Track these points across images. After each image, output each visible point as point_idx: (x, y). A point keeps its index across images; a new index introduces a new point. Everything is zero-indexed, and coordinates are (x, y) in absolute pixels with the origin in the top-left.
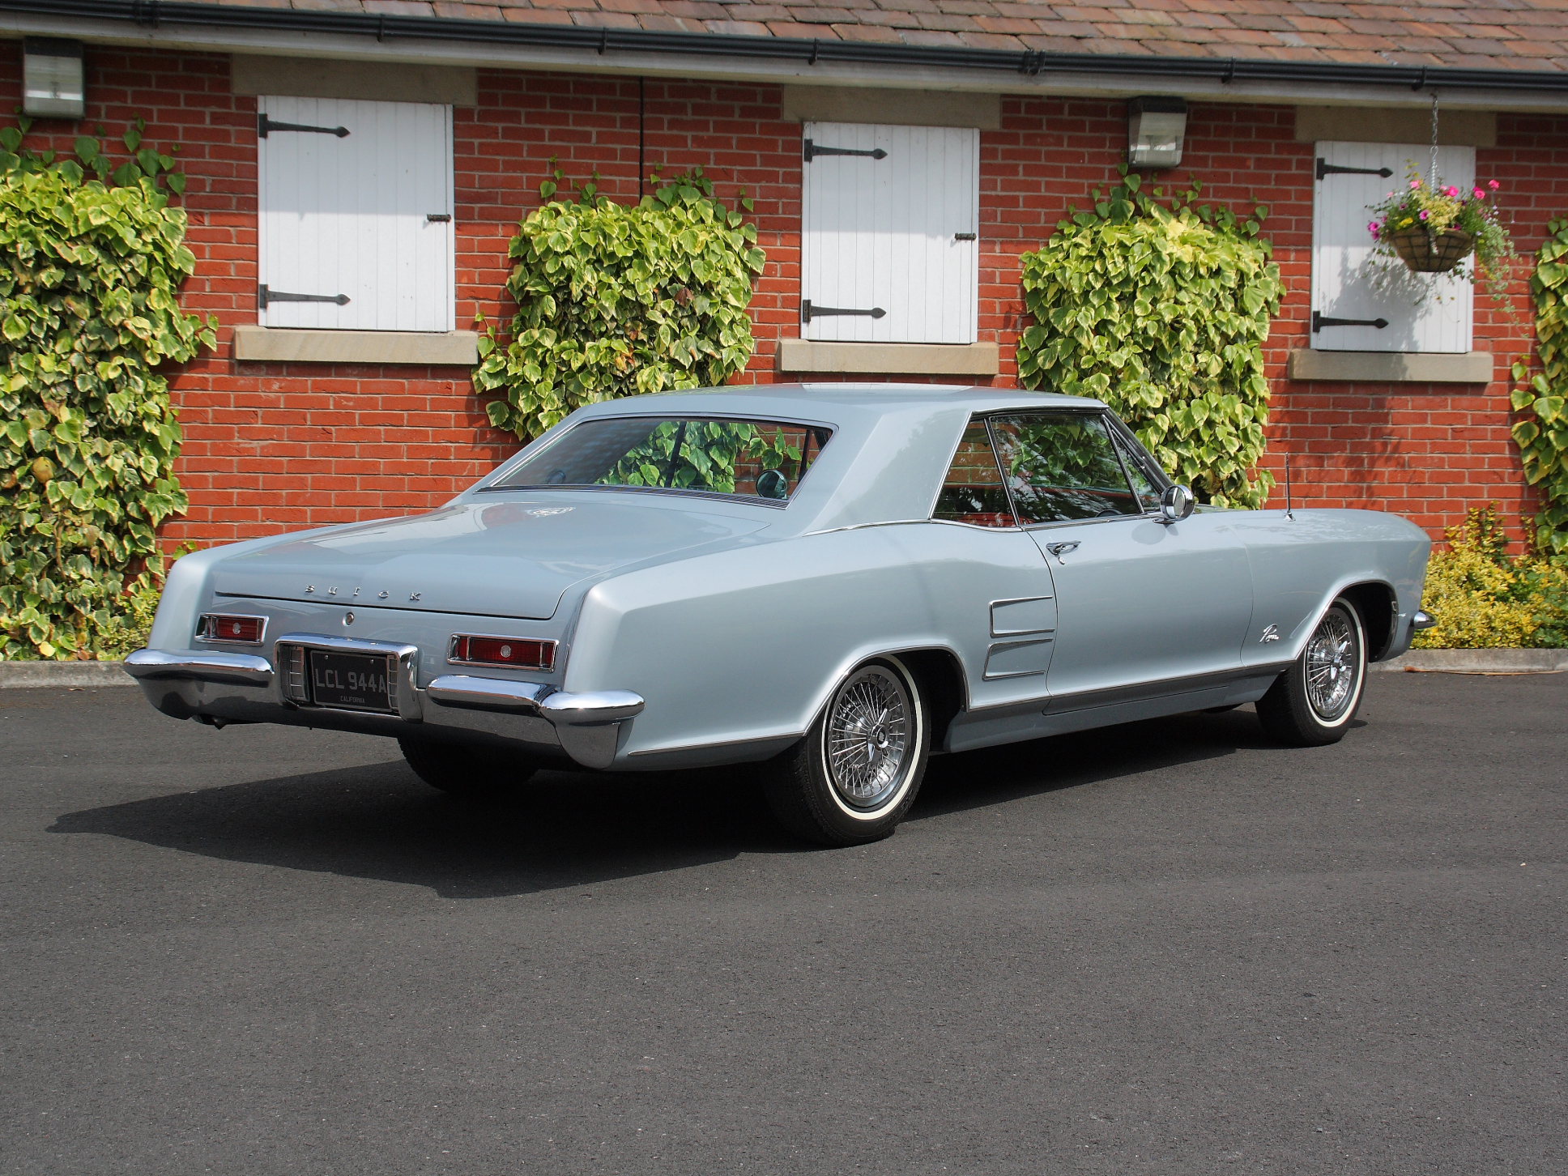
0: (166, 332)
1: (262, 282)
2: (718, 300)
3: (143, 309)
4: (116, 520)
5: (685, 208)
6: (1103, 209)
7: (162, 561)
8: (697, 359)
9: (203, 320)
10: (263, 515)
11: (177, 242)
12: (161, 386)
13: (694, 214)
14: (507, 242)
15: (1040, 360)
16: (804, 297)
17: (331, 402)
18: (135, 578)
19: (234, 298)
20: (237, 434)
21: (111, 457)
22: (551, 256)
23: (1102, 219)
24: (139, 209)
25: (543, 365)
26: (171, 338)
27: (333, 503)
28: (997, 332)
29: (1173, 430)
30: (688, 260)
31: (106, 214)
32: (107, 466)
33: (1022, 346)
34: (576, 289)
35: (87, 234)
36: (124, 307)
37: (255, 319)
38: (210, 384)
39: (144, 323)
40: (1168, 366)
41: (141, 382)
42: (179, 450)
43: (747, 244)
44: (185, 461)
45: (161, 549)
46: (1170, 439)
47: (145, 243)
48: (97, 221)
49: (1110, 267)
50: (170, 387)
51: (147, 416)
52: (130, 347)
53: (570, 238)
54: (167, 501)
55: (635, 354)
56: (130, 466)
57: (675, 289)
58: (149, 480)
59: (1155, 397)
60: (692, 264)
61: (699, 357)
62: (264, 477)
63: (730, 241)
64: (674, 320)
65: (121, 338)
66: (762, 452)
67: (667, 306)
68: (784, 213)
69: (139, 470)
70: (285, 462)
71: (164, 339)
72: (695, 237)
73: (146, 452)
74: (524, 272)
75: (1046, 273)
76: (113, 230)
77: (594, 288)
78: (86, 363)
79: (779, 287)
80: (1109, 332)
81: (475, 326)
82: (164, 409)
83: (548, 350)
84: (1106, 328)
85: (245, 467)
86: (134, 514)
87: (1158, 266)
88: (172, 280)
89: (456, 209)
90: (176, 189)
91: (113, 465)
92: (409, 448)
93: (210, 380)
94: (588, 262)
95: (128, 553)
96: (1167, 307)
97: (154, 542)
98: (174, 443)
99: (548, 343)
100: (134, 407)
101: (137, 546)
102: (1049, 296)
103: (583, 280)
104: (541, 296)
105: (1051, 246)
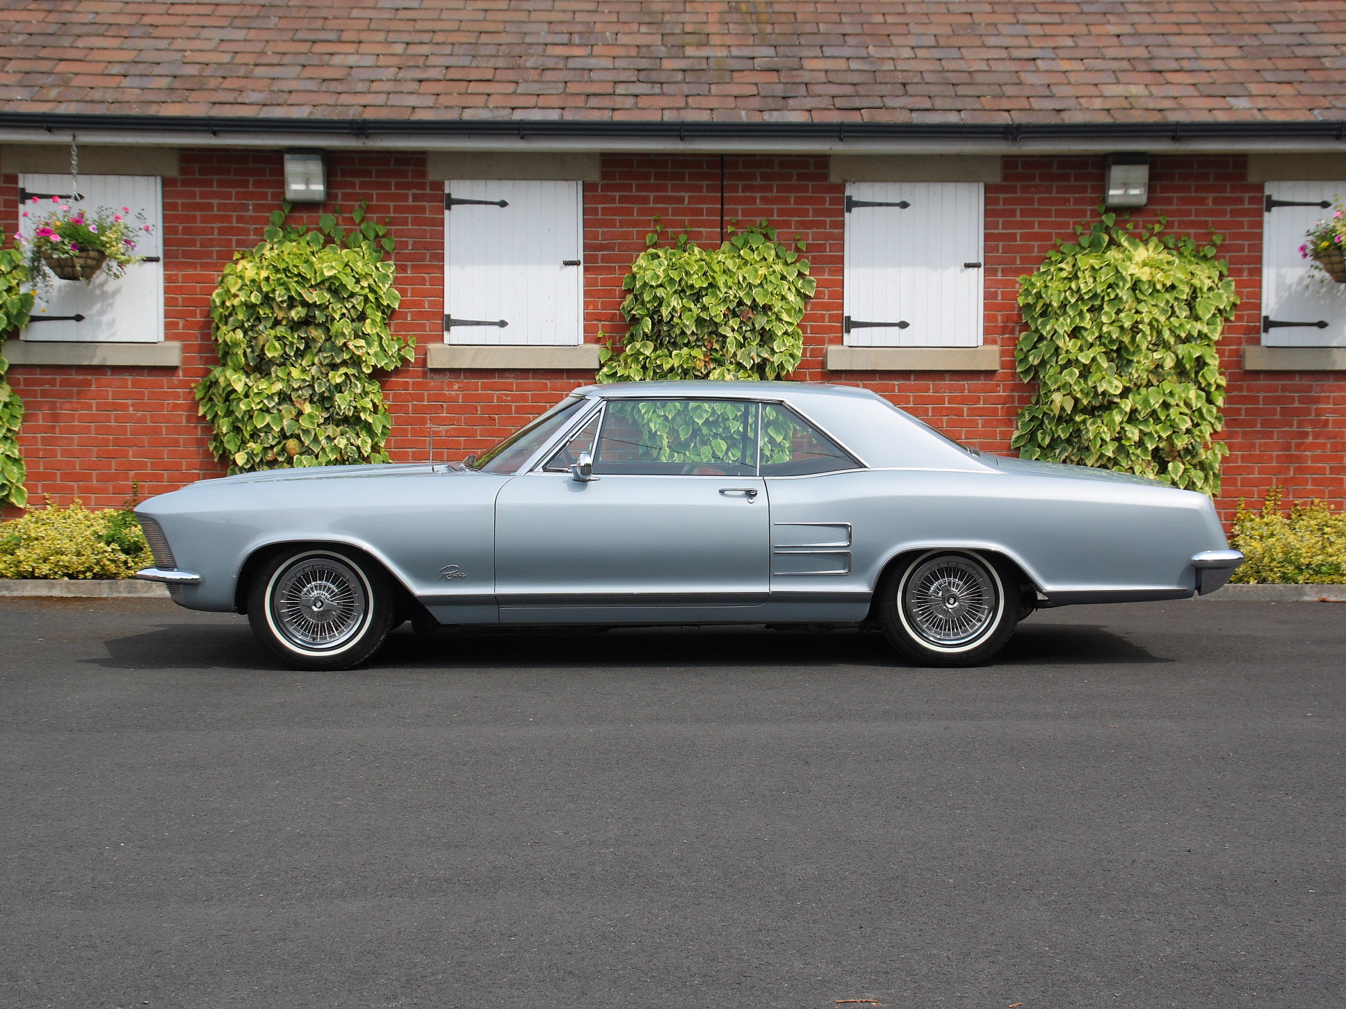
0: (378, 349)
1: (446, 312)
2: (774, 317)
3: (360, 334)
5: (753, 251)
6: (1084, 241)
8: (756, 362)
9: (406, 341)
11: (387, 286)
12: (375, 387)
13: (759, 254)
14: (621, 279)
15: (1031, 358)
16: (846, 314)
17: (495, 398)
20: (429, 421)
21: (337, 438)
22: (648, 288)
23: (1083, 248)
24: (360, 264)
25: (644, 368)
26: (381, 354)
28: (999, 338)
29: (1134, 411)
30: (750, 288)
31: (335, 268)
32: (335, 445)
33: (1019, 348)
34: (665, 312)
35: (323, 282)
36: (346, 333)
38: (410, 386)
39: (362, 342)
40: (1132, 361)
41: (359, 385)
42: (388, 432)
43: (800, 275)
44: (392, 441)
46: (1132, 417)
47: (362, 288)
48: (328, 273)
49: (1082, 286)
50: (382, 387)
51: (364, 409)
52: (352, 360)
53: (662, 275)
55: (710, 359)
56: (352, 445)
57: (742, 311)
58: (366, 455)
59: (1114, 386)
60: (754, 291)
61: (757, 360)
62: (447, 452)
63: (785, 274)
64: (740, 333)
65: (345, 354)
67: (734, 323)
69: (358, 447)
70: (462, 441)
71: (376, 355)
72: (756, 271)
73: (363, 435)
74: (632, 300)
75: (1034, 291)
76: (339, 279)
77: (679, 311)
78: (322, 373)
80: (1083, 337)
81: (598, 341)
82: (378, 404)
83: (647, 357)
84: (1080, 332)
85: (434, 444)
87: (1121, 284)
88: (383, 313)
90: (388, 248)
91: (339, 444)
93: (411, 383)
94: (675, 292)
96: (1127, 316)
98: (384, 427)
99: (648, 352)
100: (354, 403)
102: (1037, 309)
103: (670, 306)
104: (643, 317)
105: (1042, 270)
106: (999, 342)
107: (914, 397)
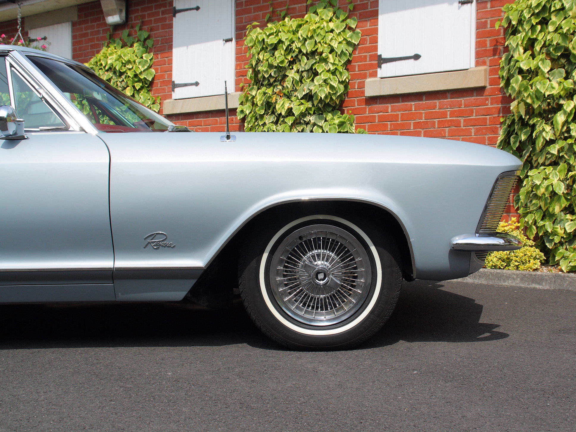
1: (173, 80)
5: (317, 14)
11: (146, 67)
13: (321, 17)
16: (379, 54)
19: (166, 88)
28: (488, 60)
37: (172, 97)
68: (371, 8)
79: (368, 50)
83: (254, 97)
89: (235, 34)
90: (150, 45)
106: (488, 63)
107: (425, 113)
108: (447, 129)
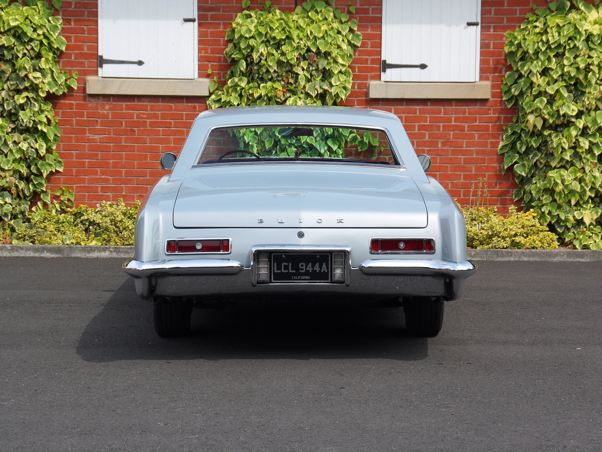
0: (51, 80)
1: (100, 54)
2: (332, 61)
3: (37, 68)
4: (25, 174)
5: (317, 13)
6: (553, 6)
7: (49, 195)
8: (319, 92)
9: (71, 74)
10: (101, 173)
11: (57, 34)
12: (49, 107)
13: (322, 15)
14: (225, 32)
15: (513, 90)
16: (383, 59)
17: (135, 116)
18: (36, 204)
19: (86, 62)
20: (88, 132)
21: (21, 143)
22: (243, 39)
23: (552, 11)
24: (36, 18)
25: (241, 96)
26: (53, 83)
27: (136, 167)
28: (491, 76)
29: (585, 128)
30: (316, 40)
31: (18, 20)
32: (20, 148)
33: (504, 83)
34: (255, 56)
35: (9, 30)
36: (27, 67)
37: (96, 73)
38: (74, 106)
39: (38, 74)
40: (585, 92)
41: (37, 105)
42: (59, 139)
43: (351, 30)
44: (62, 145)
45: (50, 189)
46: (584, 132)
47: (39, 35)
48: (13, 24)
49: (550, 39)
50: (54, 107)
51: (41, 122)
52: (31, 87)
53: (253, 29)
54: (51, 165)
55: (287, 90)
56: (32, 147)
57: (310, 56)
58: (42, 155)
59: (572, 109)
60: (318, 42)
61: (320, 91)
62: (101, 153)
63: (340, 29)
64: (308, 72)
65: (26, 83)
66: (357, 142)
67: (304, 64)
68: (372, 13)
69: (36, 150)
70: (112, 146)
71: (49, 84)
72: (320, 27)
73: (41, 141)
74: (232, 47)
75: (516, 42)
76: (21, 28)
77: (265, 55)
78: (9, 96)
79: (369, 53)
80: (550, 75)
81: (208, 76)
82: (50, 119)
83: (243, 88)
84: (548, 72)
85: (91, 148)
86: (35, 171)
87: (578, 37)
88: (54, 53)
89: (199, 15)
90: (57, 6)
91: (22, 147)
92: (174, 139)
93: (74, 104)
94: (263, 42)
95: (31, 191)
96: (582, 60)
97: (45, 185)
98: (55, 135)
99: (243, 84)
100: (33, 118)
101: (36, 187)
102: (518, 55)
103: (259, 52)
104: (240, 59)
105: (522, 27)
106: (491, 79)
107: (430, 117)
108: (452, 133)
